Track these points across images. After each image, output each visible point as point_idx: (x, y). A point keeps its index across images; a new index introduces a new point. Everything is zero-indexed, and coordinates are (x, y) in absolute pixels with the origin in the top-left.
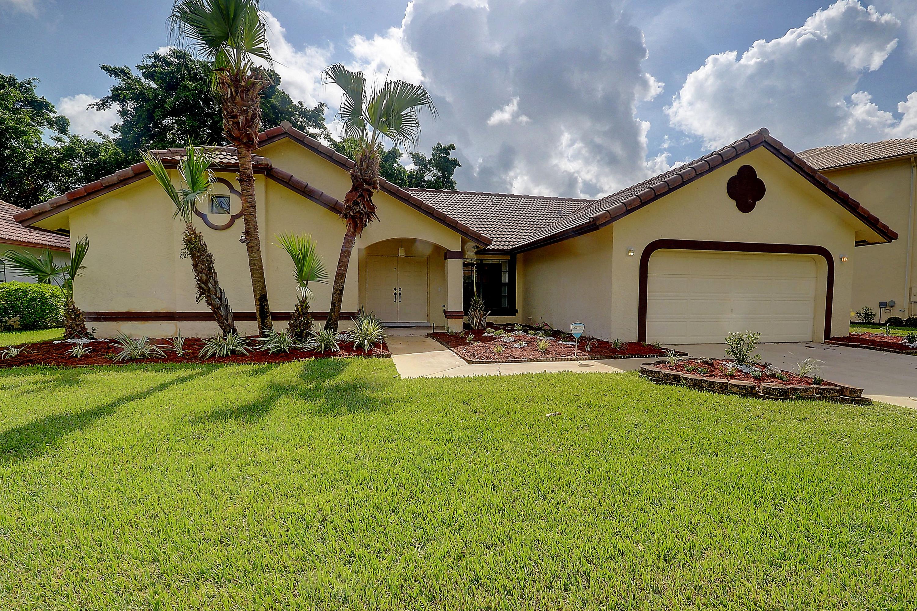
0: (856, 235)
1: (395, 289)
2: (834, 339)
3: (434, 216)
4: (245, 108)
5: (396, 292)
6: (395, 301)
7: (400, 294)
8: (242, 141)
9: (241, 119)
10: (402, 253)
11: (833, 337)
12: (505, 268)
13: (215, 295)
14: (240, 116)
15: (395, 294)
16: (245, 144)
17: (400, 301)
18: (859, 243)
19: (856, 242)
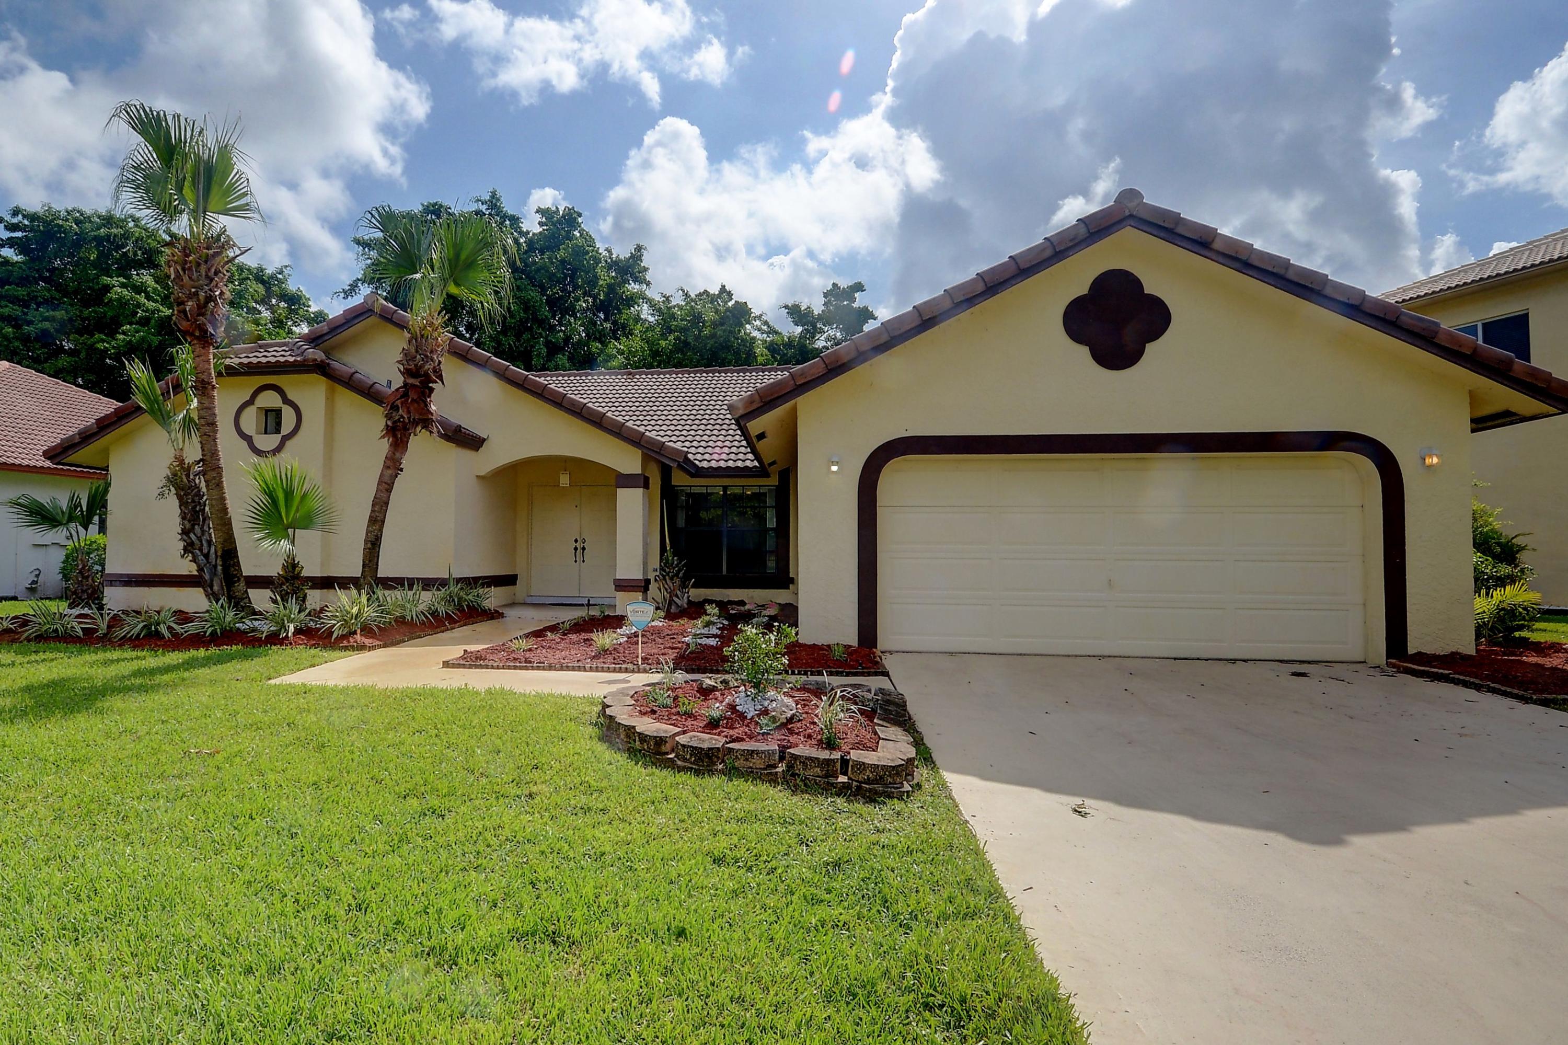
0: (1471, 399)
1: (576, 541)
2: (1420, 658)
3: (583, 416)
4: (193, 290)
5: (578, 545)
6: (576, 561)
7: (584, 549)
8: (195, 335)
9: (190, 305)
10: (564, 480)
11: (1419, 654)
12: (770, 501)
13: (201, 550)
14: (188, 301)
15: (576, 549)
16: (197, 338)
17: (583, 561)
18: (1480, 423)
19: (1473, 421)
